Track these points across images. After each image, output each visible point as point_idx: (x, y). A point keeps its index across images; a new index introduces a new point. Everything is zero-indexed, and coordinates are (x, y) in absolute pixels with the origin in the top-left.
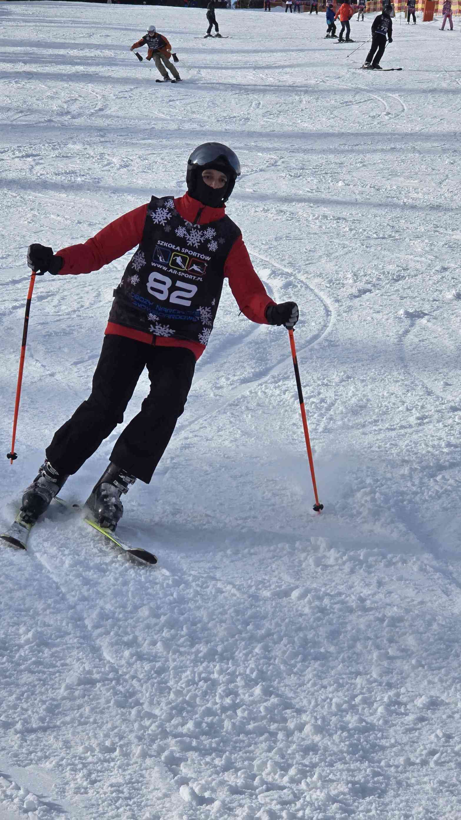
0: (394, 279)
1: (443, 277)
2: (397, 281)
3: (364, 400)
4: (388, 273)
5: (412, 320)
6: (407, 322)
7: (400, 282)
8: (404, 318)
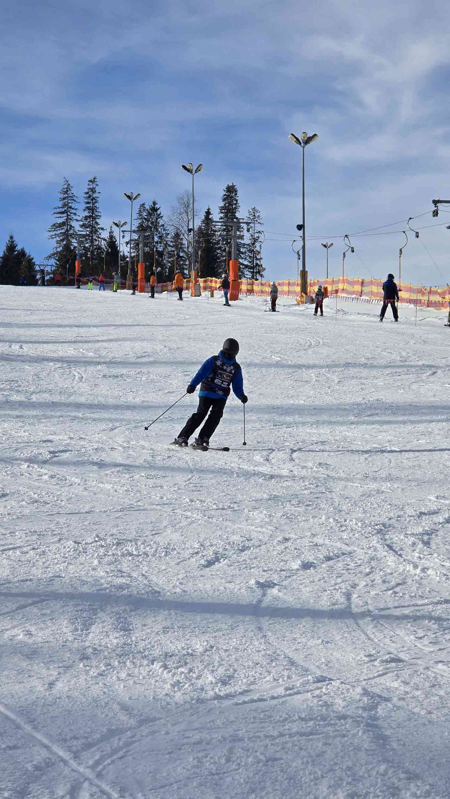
0: (239, 550)
1: (286, 548)
2: (243, 551)
3: (231, 670)
4: (234, 543)
5: (263, 589)
6: (259, 592)
7: (246, 552)
8: (255, 588)
